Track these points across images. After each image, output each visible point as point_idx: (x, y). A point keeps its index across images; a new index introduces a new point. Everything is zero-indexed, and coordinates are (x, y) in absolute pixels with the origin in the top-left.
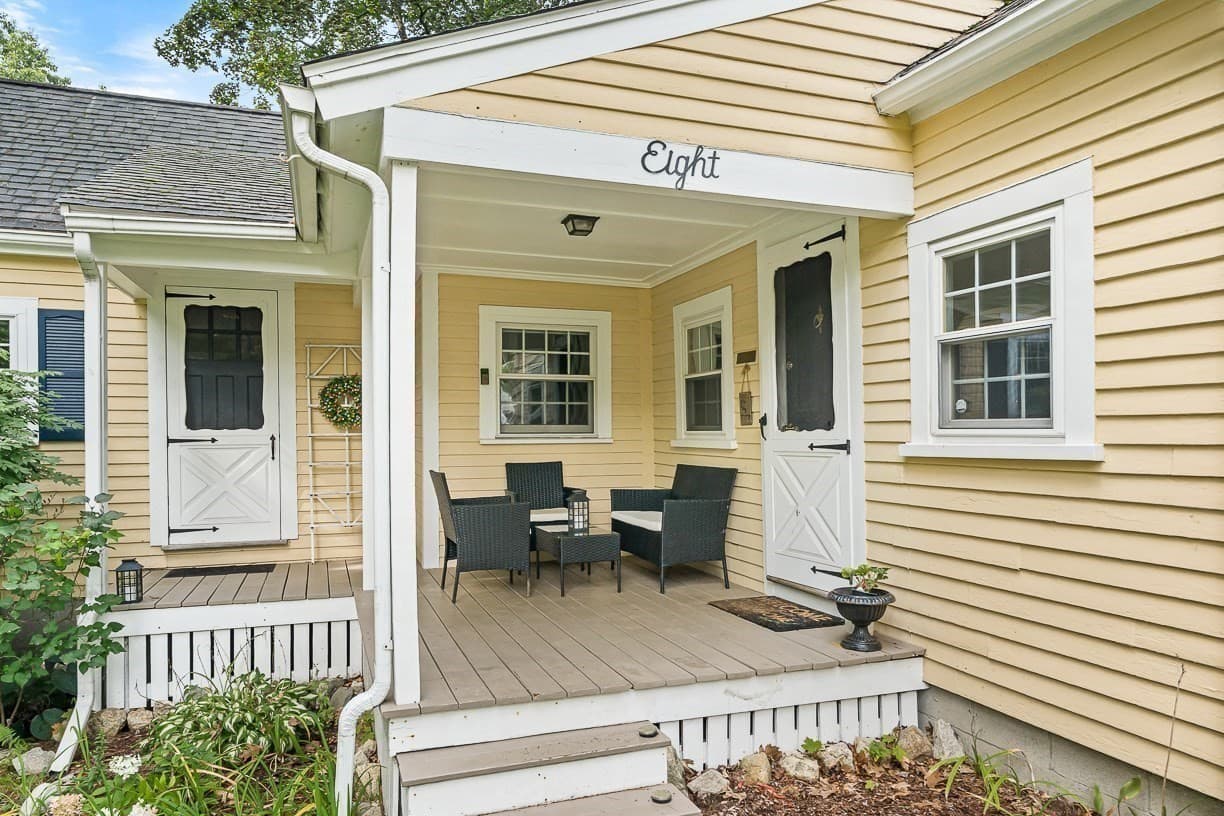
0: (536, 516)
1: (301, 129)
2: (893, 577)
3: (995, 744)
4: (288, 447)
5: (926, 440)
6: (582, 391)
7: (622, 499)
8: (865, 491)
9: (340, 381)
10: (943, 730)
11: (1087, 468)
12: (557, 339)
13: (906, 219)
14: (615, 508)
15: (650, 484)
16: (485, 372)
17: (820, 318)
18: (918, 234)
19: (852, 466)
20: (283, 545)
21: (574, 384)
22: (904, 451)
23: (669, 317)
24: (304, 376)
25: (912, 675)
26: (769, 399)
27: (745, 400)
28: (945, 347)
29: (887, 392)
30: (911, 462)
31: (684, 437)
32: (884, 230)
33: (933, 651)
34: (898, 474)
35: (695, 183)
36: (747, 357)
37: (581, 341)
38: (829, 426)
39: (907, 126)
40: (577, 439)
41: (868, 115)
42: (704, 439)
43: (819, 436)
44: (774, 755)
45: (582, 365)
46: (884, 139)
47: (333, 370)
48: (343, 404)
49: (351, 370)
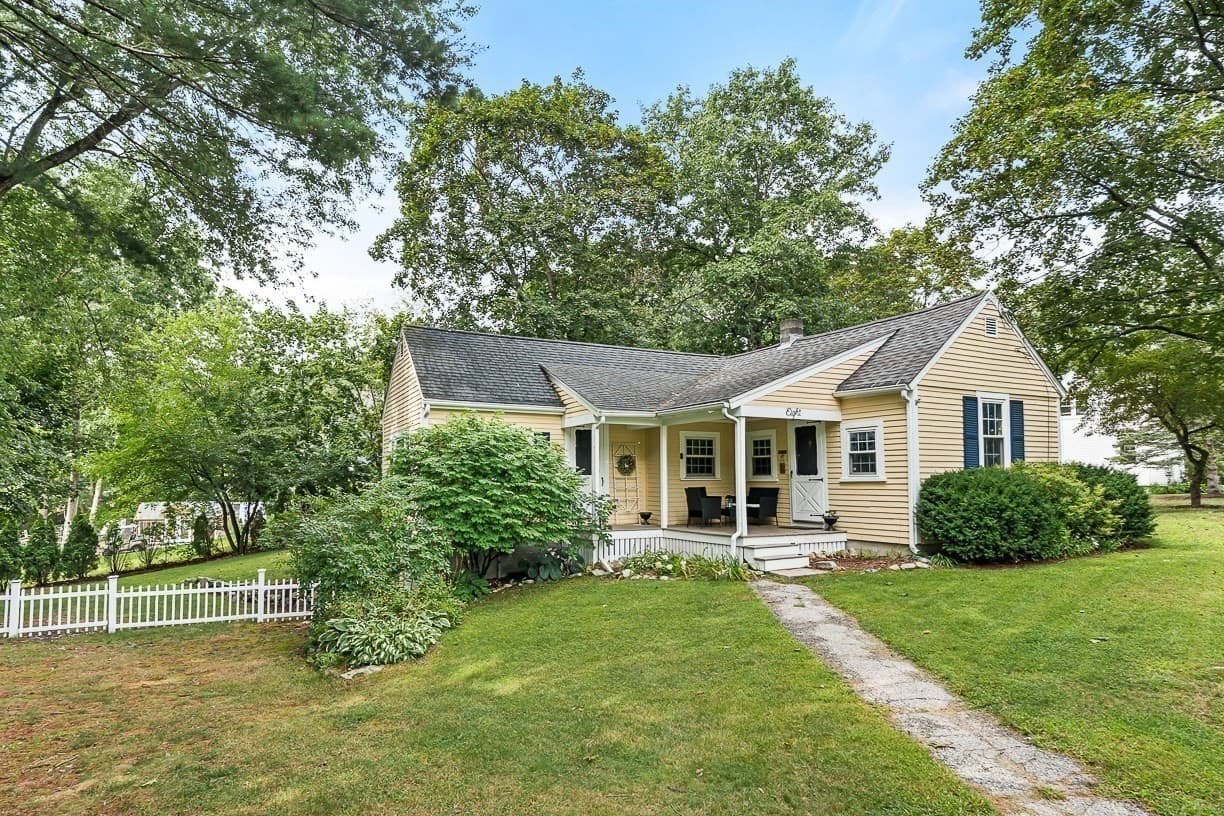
1: (725, 411)
2: (838, 514)
3: (865, 548)
4: (607, 481)
5: (846, 477)
6: (710, 461)
8: (828, 502)
9: (626, 457)
10: (852, 549)
11: (884, 483)
12: (703, 442)
13: (838, 422)
16: (682, 455)
17: (810, 443)
18: (843, 426)
19: (824, 485)
21: (707, 459)
22: (840, 480)
24: (611, 455)
25: (844, 537)
26: (792, 468)
27: (783, 466)
28: (851, 455)
29: (834, 467)
30: (841, 483)
31: (752, 478)
32: (831, 426)
33: (849, 531)
34: (838, 486)
36: (783, 453)
37: (710, 443)
38: (816, 474)
39: (840, 401)
40: (710, 479)
41: (832, 398)
42: (764, 479)
43: (812, 477)
45: (710, 452)
46: (834, 403)
47: (620, 453)
48: (626, 466)
49: (627, 453)
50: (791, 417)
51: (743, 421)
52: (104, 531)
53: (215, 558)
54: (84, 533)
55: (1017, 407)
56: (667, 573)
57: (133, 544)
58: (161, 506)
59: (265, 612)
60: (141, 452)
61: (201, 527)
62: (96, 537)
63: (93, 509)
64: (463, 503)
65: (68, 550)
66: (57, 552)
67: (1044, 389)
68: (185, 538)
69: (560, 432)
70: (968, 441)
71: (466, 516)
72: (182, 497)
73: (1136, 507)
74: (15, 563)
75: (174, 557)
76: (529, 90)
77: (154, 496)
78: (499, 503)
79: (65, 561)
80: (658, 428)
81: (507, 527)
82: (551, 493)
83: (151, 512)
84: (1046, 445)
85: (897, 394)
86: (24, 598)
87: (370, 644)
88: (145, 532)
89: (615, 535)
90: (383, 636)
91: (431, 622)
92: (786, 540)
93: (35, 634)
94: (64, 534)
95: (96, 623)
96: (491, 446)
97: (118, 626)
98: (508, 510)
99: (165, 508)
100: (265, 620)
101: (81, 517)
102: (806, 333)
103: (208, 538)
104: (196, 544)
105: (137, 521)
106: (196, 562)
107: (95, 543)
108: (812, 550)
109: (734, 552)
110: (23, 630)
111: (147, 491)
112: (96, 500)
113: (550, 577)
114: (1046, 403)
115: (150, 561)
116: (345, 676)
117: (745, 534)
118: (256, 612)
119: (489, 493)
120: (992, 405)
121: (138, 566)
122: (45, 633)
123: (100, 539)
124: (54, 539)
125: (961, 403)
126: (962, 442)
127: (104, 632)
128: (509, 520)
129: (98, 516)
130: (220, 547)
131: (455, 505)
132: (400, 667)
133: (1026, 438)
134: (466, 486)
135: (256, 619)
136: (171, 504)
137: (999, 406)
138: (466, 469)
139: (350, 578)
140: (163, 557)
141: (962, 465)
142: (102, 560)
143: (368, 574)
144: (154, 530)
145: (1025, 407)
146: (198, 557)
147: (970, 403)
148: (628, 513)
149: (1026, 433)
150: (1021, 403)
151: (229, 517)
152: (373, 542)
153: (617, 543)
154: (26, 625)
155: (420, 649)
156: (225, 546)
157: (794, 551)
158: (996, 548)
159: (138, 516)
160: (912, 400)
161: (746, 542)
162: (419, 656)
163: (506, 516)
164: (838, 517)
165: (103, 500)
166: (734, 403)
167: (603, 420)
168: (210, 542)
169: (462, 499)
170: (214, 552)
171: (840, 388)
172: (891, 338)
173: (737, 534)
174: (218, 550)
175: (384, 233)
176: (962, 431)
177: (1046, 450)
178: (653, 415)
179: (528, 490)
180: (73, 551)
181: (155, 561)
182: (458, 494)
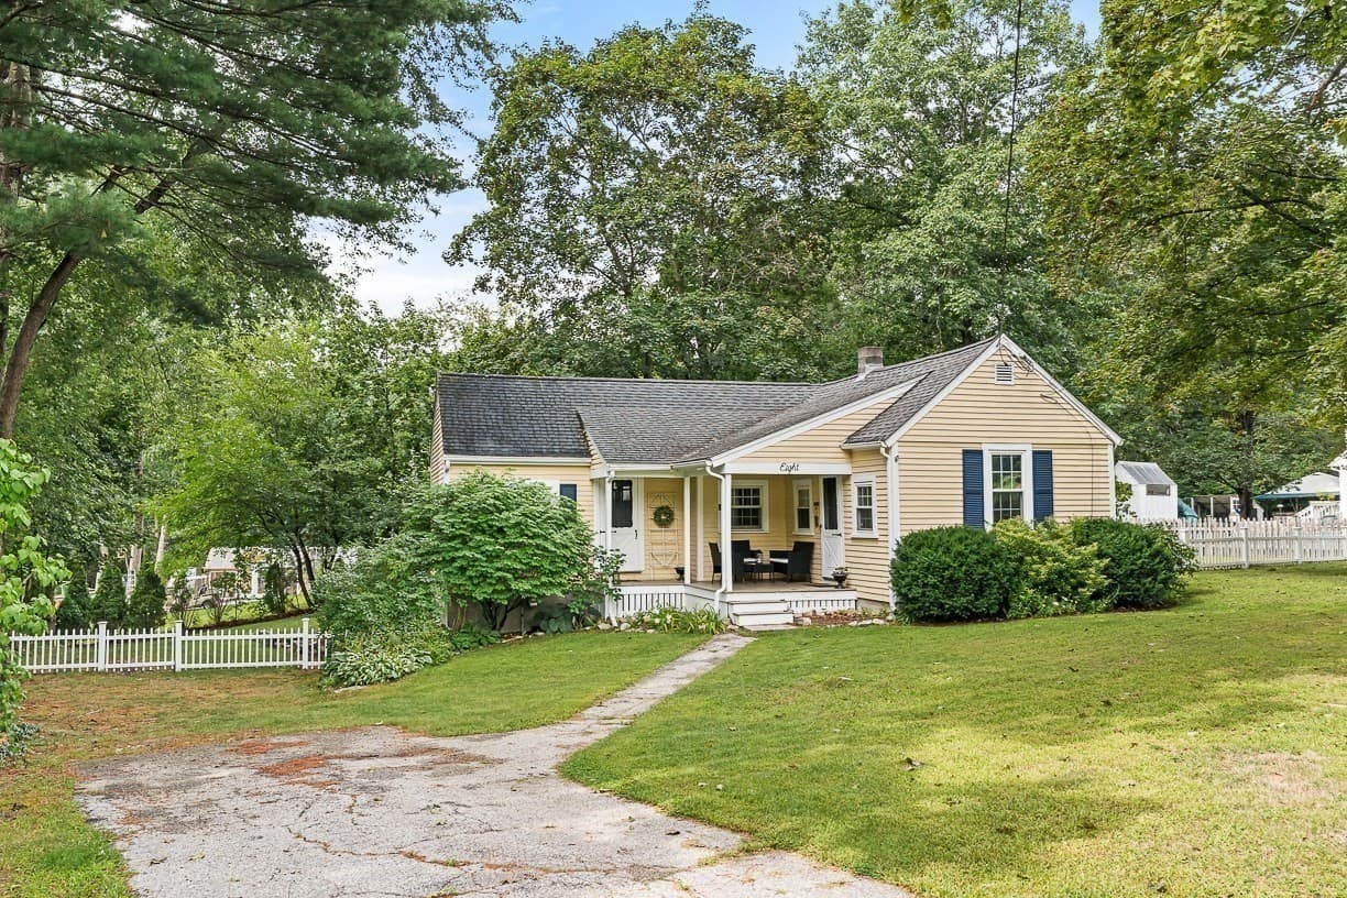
0: (746, 560)
1: (708, 469)
2: (848, 570)
3: (868, 607)
4: (641, 533)
5: (855, 533)
6: (757, 512)
7: (774, 554)
8: (845, 558)
9: (662, 508)
10: (859, 608)
11: (877, 540)
12: (749, 492)
13: (849, 475)
14: (771, 557)
15: (785, 549)
17: (834, 496)
18: (853, 480)
19: (841, 540)
20: (639, 572)
21: (754, 509)
22: (851, 536)
23: (792, 486)
24: (648, 507)
25: (853, 595)
26: (822, 521)
27: (817, 519)
28: (858, 510)
29: (847, 521)
30: (853, 539)
31: (797, 531)
32: (846, 478)
33: (858, 589)
34: (850, 542)
35: (793, 472)
36: (817, 504)
37: (756, 492)
38: (837, 528)
39: (850, 453)
40: (756, 531)
41: (839, 450)
42: (804, 532)
43: (834, 531)
44: (814, 612)
45: (756, 502)
46: (842, 455)
47: (658, 504)
48: (663, 517)
49: (665, 504)
50: (787, 473)
51: (729, 478)
52: (170, 584)
53: (290, 615)
54: (151, 582)
55: (1043, 460)
56: (655, 626)
57: (202, 599)
58: (230, 555)
59: (309, 660)
60: (207, 493)
61: (274, 577)
62: (163, 588)
63: (159, 557)
64: (459, 557)
65: (135, 604)
66: (125, 604)
67: (1087, 436)
68: (256, 591)
69: (589, 483)
70: (969, 496)
71: (463, 569)
72: (255, 540)
73: (1133, 567)
74: (84, 616)
75: (245, 614)
76: (635, 36)
77: (222, 542)
78: (491, 557)
79: (133, 614)
80: (683, 479)
81: (502, 580)
82: (545, 549)
83: (221, 560)
84: (1090, 497)
85: (876, 451)
86: (109, 638)
87: (357, 669)
88: (216, 584)
89: (625, 590)
90: (368, 664)
91: (415, 659)
92: (778, 596)
93: (118, 669)
94: (130, 584)
95: (165, 663)
96: (489, 505)
97: (183, 666)
98: (499, 565)
99: (234, 556)
100: (309, 667)
101: (148, 566)
102: (887, 361)
103: (281, 592)
104: (268, 599)
105: (209, 570)
106: (268, 619)
107: (162, 596)
108: (812, 607)
109: (716, 606)
110: (108, 666)
111: (214, 535)
112: (161, 544)
113: (559, 630)
114: (1090, 451)
115: (219, 618)
116: (336, 692)
117: (730, 589)
118: (301, 659)
119: (483, 549)
120: (1006, 458)
121: (207, 623)
122: (125, 669)
123: (167, 592)
124: (122, 590)
125: (961, 456)
126: (961, 498)
127: (172, 672)
128: (500, 574)
129: (165, 564)
130: (295, 603)
131: (453, 560)
132: (377, 687)
133: (1055, 491)
134: (465, 541)
135: (301, 666)
136: (242, 551)
137: (1018, 459)
138: (465, 526)
139: (357, 622)
140: (232, 613)
141: (961, 522)
142: (170, 615)
143: (370, 617)
144: (224, 580)
145: (1054, 457)
146: (270, 614)
147: (972, 458)
148: (666, 568)
149: (1055, 485)
150: (1050, 453)
151: (304, 566)
152: (379, 592)
153: (626, 598)
154: (111, 662)
155: (394, 675)
156: (301, 602)
157: (783, 607)
158: (941, 606)
159: (207, 567)
160: (891, 457)
161: (729, 598)
162: (392, 679)
163: (499, 569)
164: (847, 574)
165: (170, 542)
166: (716, 461)
167: (613, 474)
168: (283, 597)
169: (460, 554)
170: (289, 609)
171: (849, 440)
172: (920, 381)
173: (722, 590)
174: (294, 607)
175: (460, 232)
176: (961, 486)
177: (1090, 503)
178: (668, 467)
179: (520, 546)
180: (140, 603)
181: (224, 618)
182: (457, 550)
